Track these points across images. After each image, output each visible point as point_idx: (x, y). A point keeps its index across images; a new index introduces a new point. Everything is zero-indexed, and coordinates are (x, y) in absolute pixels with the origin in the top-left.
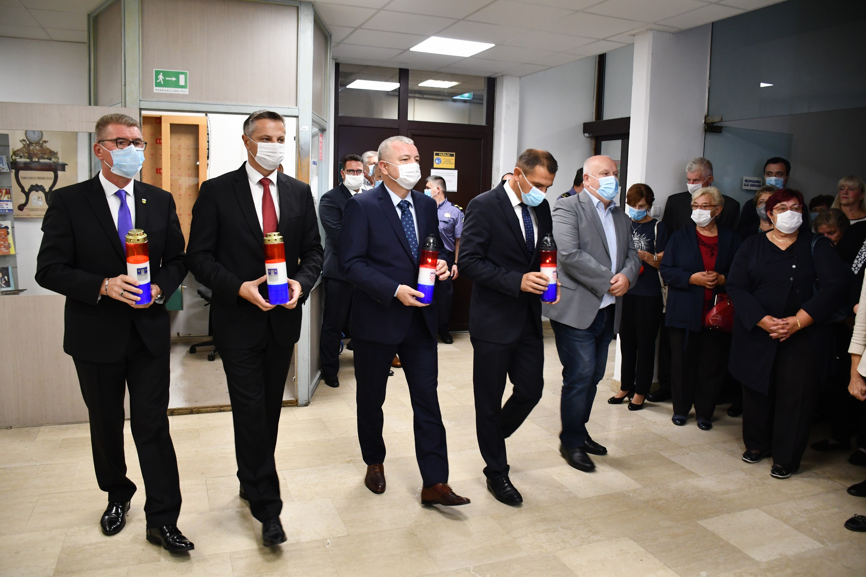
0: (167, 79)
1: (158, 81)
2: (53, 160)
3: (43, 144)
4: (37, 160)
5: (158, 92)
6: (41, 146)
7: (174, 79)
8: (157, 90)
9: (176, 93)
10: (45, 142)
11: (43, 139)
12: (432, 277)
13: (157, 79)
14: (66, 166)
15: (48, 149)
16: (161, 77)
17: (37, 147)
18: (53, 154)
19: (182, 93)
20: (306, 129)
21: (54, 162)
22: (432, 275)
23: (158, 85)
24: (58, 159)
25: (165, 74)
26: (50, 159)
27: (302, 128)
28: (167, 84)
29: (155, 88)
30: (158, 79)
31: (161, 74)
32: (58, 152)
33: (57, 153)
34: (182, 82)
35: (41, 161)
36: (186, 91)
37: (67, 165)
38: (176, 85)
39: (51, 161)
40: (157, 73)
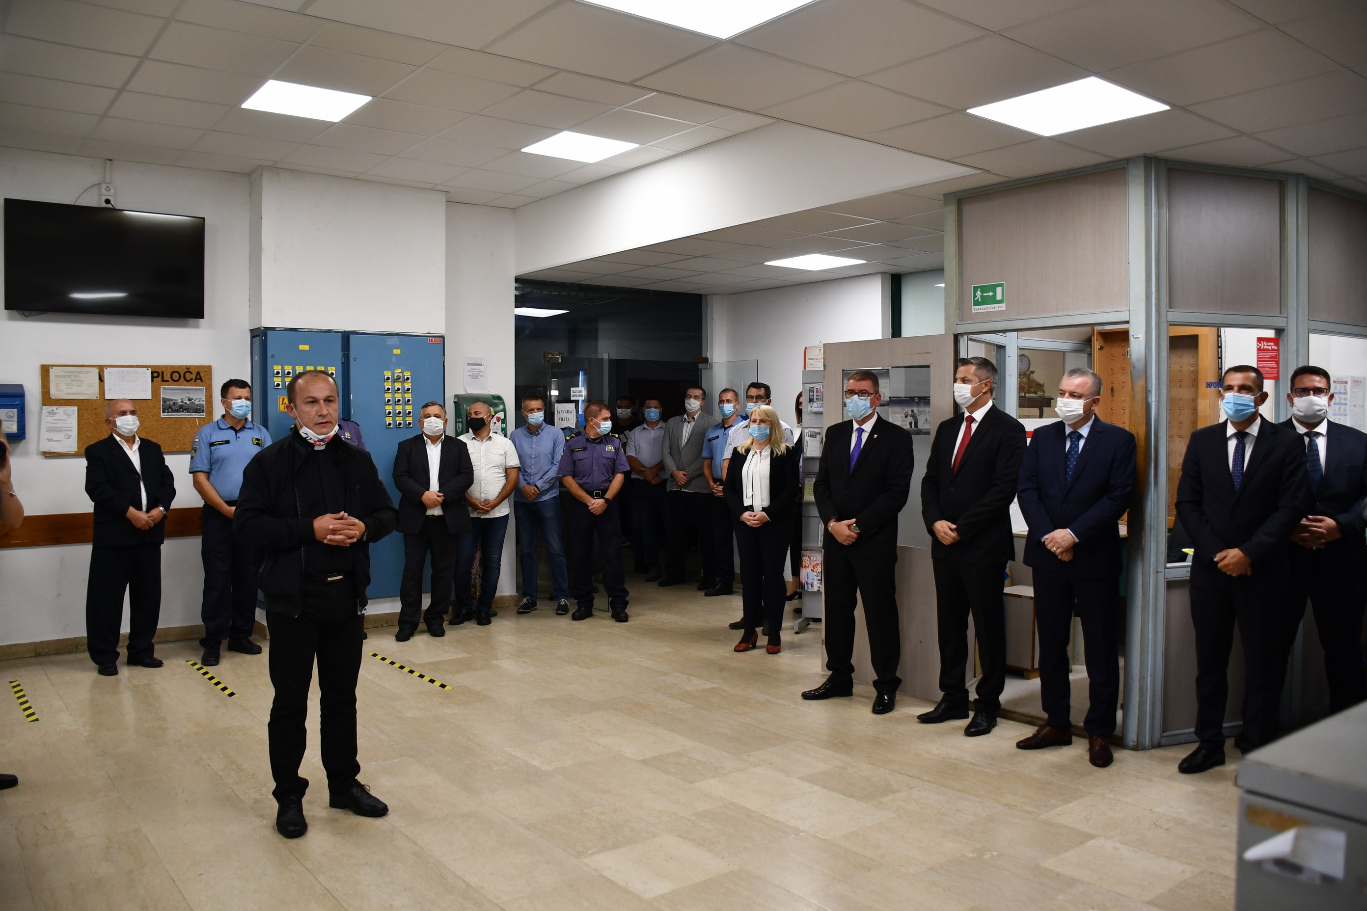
0: (984, 294)
1: (976, 299)
2: (1040, 394)
3: (1030, 375)
4: (1023, 395)
5: (976, 312)
6: (1028, 379)
7: (991, 294)
8: (975, 309)
9: (994, 310)
10: (1032, 372)
11: (1030, 370)
13: (975, 296)
14: (1052, 401)
15: (1034, 381)
16: (979, 293)
17: (1024, 379)
18: (1040, 386)
19: (1000, 309)
20: (1139, 338)
21: (1040, 397)
23: (977, 303)
24: (1044, 392)
25: (984, 289)
26: (1036, 393)
27: (1134, 338)
28: (985, 301)
29: (973, 308)
30: (977, 296)
31: (979, 289)
32: (1045, 384)
33: (1043, 384)
34: (999, 297)
35: (1028, 395)
36: (1002, 307)
37: (1053, 399)
38: (994, 300)
39: (1037, 395)
40: (975, 289)
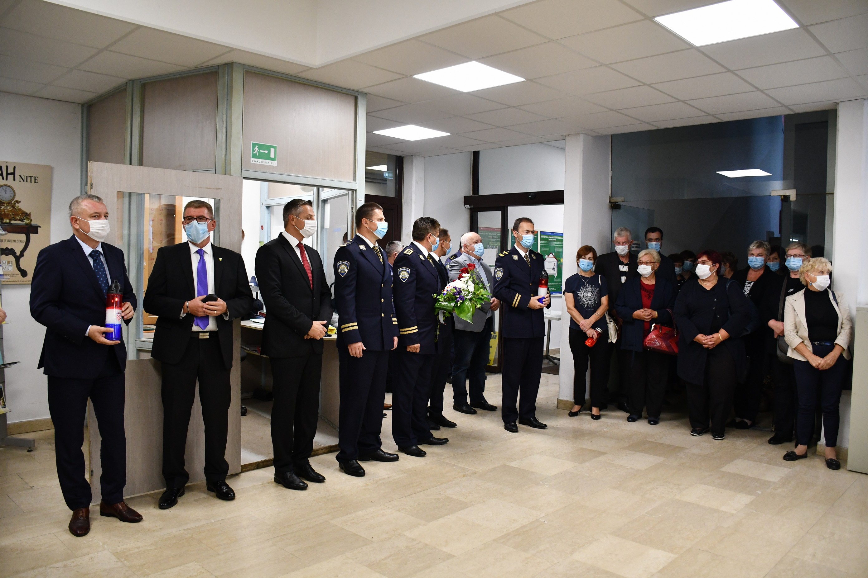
0: (261, 151)
1: (254, 153)
2: (26, 221)
3: (15, 204)
4: (8, 221)
5: (253, 162)
6: (13, 207)
7: (266, 152)
8: (253, 161)
9: (268, 164)
10: (18, 202)
11: (16, 199)
12: (118, 317)
13: (253, 151)
14: (39, 228)
15: (20, 210)
16: (256, 149)
17: (9, 207)
18: (27, 215)
19: (272, 165)
20: (361, 201)
21: (27, 224)
22: (118, 315)
23: (254, 156)
24: (31, 220)
25: (261, 147)
26: (22, 221)
27: (359, 200)
28: (260, 156)
29: (252, 159)
30: (255, 151)
31: (257, 146)
32: (31, 214)
33: (30, 214)
34: (272, 156)
35: (13, 222)
36: (274, 163)
37: (40, 227)
38: (268, 157)
39: (23, 223)
40: (254, 145)
